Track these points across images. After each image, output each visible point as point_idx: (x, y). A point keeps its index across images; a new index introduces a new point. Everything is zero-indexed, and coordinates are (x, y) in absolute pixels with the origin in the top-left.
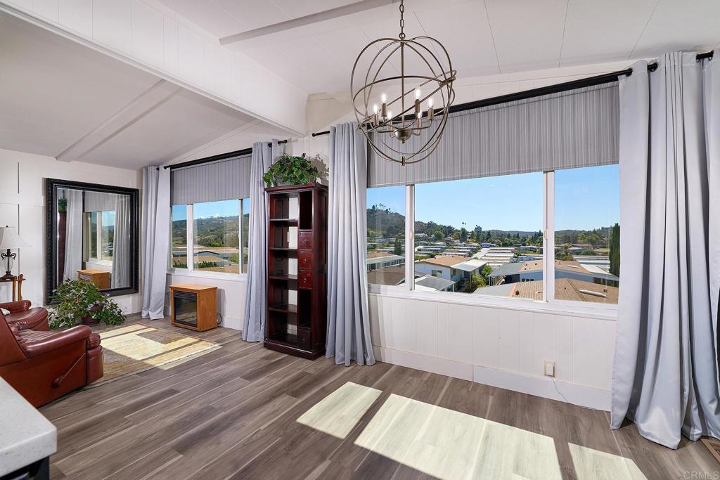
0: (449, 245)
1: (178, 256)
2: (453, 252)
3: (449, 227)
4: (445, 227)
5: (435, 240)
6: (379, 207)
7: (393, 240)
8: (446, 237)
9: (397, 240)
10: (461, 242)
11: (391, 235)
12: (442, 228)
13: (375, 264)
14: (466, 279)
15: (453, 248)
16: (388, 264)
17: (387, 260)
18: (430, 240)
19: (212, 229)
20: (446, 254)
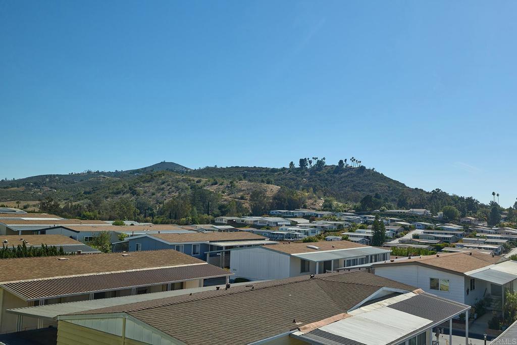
0: (469, 231)
1: (17, 233)
2: (475, 242)
3: (470, 200)
4: (462, 198)
5: (444, 221)
6: (350, 163)
7: (371, 218)
8: (463, 216)
9: (377, 218)
10: (490, 225)
11: (368, 209)
12: (456, 200)
13: (330, 262)
14: (494, 298)
15: (475, 237)
16: (355, 262)
17: (352, 256)
18: (434, 221)
19: (88, 190)
20: (462, 246)
